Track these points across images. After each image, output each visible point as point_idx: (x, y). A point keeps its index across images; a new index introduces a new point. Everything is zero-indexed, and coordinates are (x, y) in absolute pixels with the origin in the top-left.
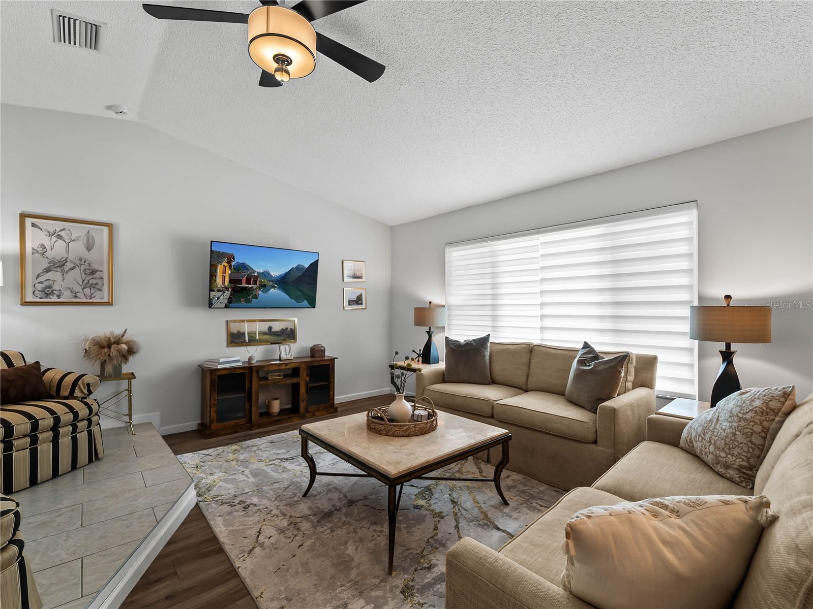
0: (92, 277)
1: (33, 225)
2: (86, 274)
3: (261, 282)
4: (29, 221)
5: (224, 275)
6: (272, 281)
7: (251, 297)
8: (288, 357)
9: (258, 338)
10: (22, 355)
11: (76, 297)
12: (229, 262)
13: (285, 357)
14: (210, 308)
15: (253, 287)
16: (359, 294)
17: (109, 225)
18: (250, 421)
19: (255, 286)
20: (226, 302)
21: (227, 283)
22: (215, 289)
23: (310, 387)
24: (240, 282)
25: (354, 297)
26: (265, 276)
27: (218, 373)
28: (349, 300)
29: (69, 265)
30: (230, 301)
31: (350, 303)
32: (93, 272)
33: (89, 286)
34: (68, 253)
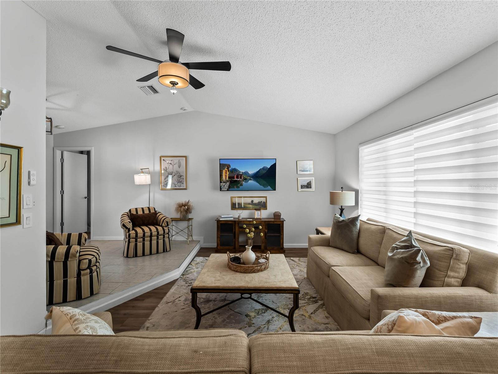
1: (164, 160)
2: (178, 177)
3: (244, 177)
4: (162, 158)
5: (226, 175)
6: (250, 176)
7: (239, 185)
8: (259, 217)
9: (243, 206)
10: (154, 208)
11: (176, 186)
12: (228, 168)
13: (257, 217)
14: (220, 191)
16: (309, 181)
17: (185, 157)
18: (235, 248)
19: (241, 180)
20: (227, 188)
21: (227, 179)
22: (223, 182)
23: (268, 236)
24: (233, 178)
25: (305, 184)
26: (246, 174)
28: (301, 185)
29: (174, 174)
30: (229, 187)
31: (302, 187)
32: (181, 177)
33: (179, 182)
34: (173, 169)
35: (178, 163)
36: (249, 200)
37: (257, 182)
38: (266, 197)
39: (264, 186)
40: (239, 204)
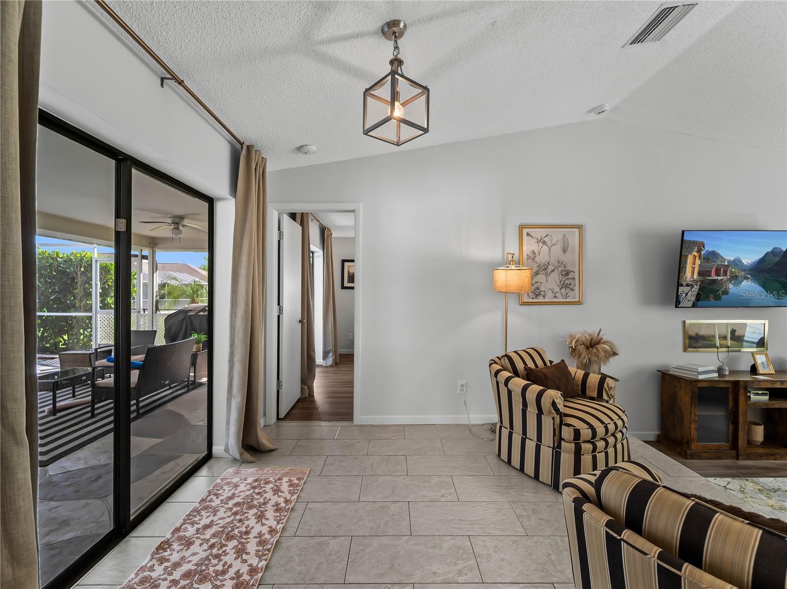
0: (566, 277)
1: (528, 234)
2: (562, 275)
3: (732, 272)
4: (525, 231)
5: (694, 266)
6: (744, 270)
11: (556, 297)
12: (699, 251)
14: (676, 307)
15: (722, 279)
17: (579, 227)
19: (725, 278)
20: (694, 299)
21: (696, 276)
22: (684, 284)
24: (709, 273)
26: (736, 265)
27: (699, 385)
29: (551, 268)
30: (698, 298)
32: (568, 273)
33: (565, 286)
34: (550, 256)
35: (562, 241)
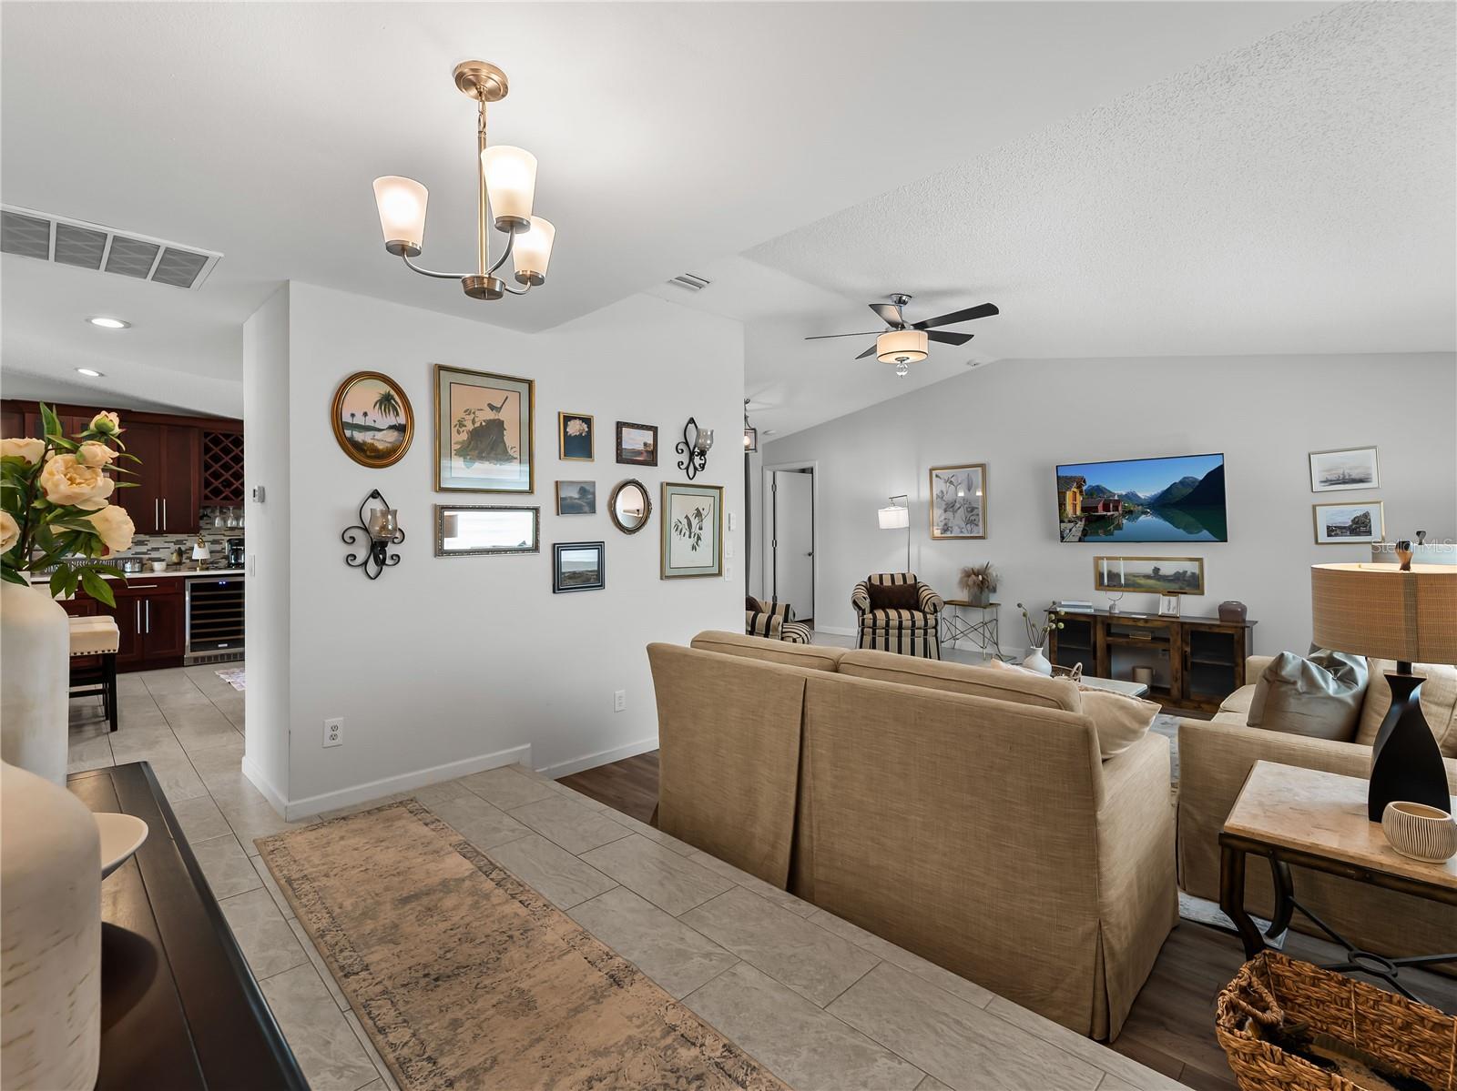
0: (972, 514)
1: (937, 476)
2: (967, 512)
3: (1124, 507)
4: (934, 473)
5: (1075, 502)
6: (1142, 505)
8: (1171, 612)
9: (1123, 582)
10: (915, 577)
11: (962, 532)
12: (1079, 487)
13: (1166, 612)
14: (1062, 541)
15: (1112, 515)
16: (1360, 515)
17: (983, 466)
19: (1116, 513)
20: (1080, 534)
21: (1078, 513)
22: (1066, 520)
23: (1191, 663)
24: (1096, 509)
25: (1346, 520)
26: (1130, 498)
28: (1328, 527)
29: (957, 505)
31: (1331, 531)
32: (972, 511)
33: (971, 522)
34: (956, 495)
35: (967, 480)
36: (1147, 568)
37: (1166, 518)
38: (1200, 560)
39: (1187, 528)
40: (1113, 576)
